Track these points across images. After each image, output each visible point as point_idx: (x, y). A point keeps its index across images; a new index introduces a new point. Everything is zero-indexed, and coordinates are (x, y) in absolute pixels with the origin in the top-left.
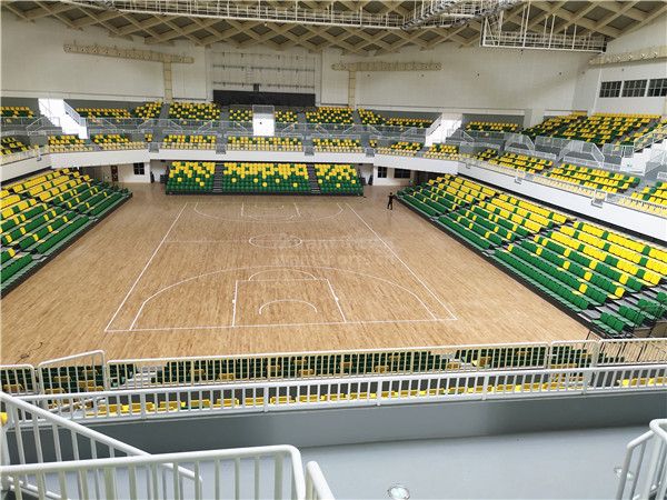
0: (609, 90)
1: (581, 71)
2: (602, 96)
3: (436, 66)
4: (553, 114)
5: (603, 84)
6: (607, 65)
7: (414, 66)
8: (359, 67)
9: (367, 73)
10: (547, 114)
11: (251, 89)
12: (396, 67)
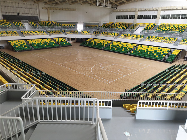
0: (118, 17)
1: (111, 13)
2: (117, 18)
3: (75, 10)
4: (105, 23)
5: (117, 16)
6: (118, 12)
7: (68, 9)
8: (50, 8)
9: (53, 11)
10: (104, 23)
11: (16, 14)
12: (62, 9)
